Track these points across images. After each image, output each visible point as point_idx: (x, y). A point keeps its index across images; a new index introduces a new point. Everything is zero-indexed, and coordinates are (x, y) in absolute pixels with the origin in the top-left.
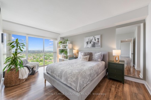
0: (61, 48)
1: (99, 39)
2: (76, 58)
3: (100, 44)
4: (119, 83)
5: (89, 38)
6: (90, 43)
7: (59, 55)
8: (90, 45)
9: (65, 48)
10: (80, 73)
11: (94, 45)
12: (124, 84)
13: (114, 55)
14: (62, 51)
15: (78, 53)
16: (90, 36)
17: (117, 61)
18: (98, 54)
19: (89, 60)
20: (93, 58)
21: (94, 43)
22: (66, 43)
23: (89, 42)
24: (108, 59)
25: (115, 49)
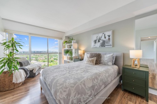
0: (66, 48)
1: (111, 36)
2: (82, 60)
3: (111, 43)
4: (140, 99)
5: (97, 35)
6: (99, 41)
7: (65, 56)
8: (98, 44)
9: (70, 48)
10: (75, 85)
11: (103, 45)
12: (148, 101)
13: (131, 57)
14: (67, 52)
15: (84, 54)
16: (98, 33)
17: (136, 65)
18: (109, 55)
19: (96, 64)
20: (102, 61)
21: (104, 42)
22: (71, 43)
23: (97, 41)
24: (122, 63)
25: (133, 49)
